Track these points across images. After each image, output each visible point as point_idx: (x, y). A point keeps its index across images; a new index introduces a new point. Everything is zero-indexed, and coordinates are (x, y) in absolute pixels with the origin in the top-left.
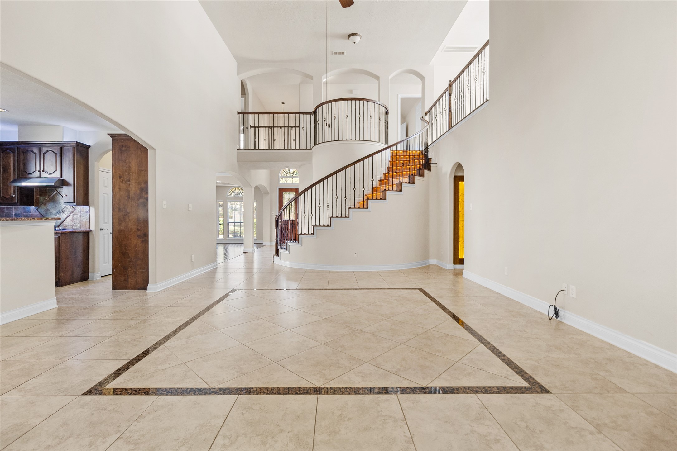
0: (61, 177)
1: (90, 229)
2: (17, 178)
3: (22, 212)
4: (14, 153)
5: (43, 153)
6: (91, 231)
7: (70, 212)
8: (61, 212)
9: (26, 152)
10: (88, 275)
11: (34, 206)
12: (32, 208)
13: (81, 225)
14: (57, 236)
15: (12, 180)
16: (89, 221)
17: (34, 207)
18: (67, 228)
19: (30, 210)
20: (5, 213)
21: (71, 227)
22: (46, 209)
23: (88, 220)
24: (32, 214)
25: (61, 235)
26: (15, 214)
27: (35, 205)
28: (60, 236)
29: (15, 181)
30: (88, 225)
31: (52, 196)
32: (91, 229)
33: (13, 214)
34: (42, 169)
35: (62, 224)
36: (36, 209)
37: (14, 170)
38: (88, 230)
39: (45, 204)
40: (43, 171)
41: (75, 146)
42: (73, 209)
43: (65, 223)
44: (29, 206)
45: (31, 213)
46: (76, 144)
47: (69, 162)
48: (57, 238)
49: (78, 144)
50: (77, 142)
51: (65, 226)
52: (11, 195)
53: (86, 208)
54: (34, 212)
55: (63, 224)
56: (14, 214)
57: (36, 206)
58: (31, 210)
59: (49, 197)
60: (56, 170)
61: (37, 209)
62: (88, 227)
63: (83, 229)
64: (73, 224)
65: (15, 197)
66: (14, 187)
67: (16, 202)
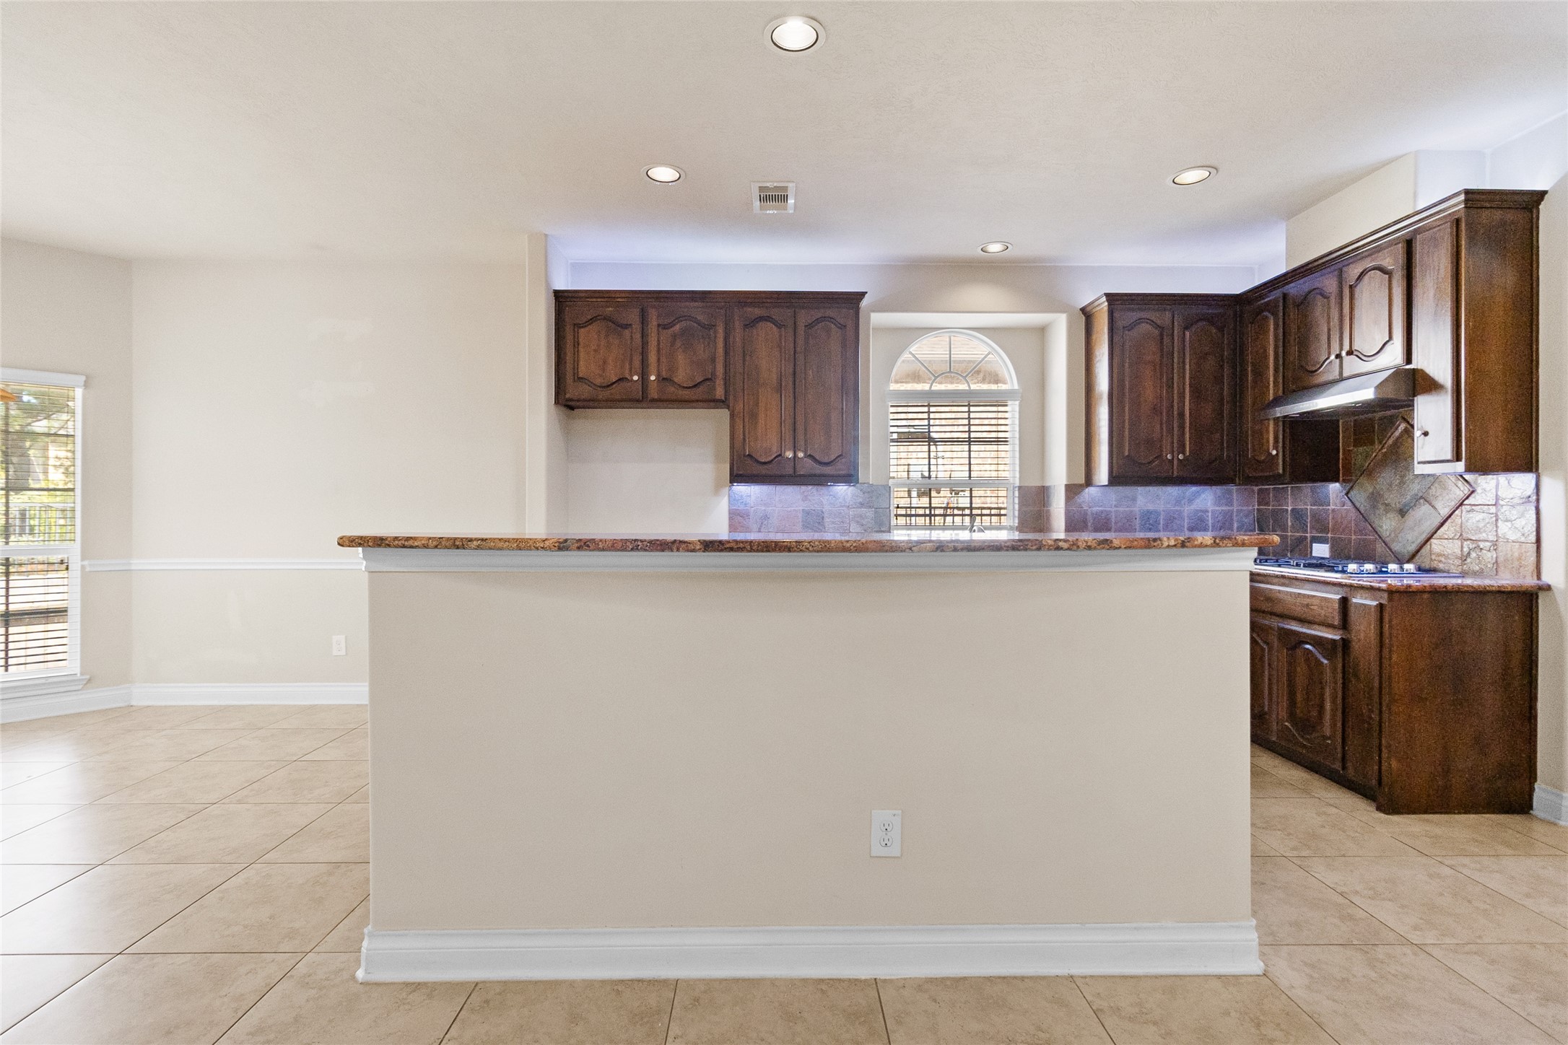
0: (1409, 361)
1: (1539, 577)
2: (1284, 393)
3: (1309, 503)
4: (1275, 314)
5: (1351, 286)
6: (1548, 588)
7: (1453, 503)
8: (1422, 501)
9: (1303, 304)
10: (1532, 790)
11: (1337, 480)
12: (1334, 487)
13: (1501, 559)
14: (1375, 603)
15: (1271, 399)
16: (1538, 541)
17: (1337, 484)
18: (1441, 566)
19: (1327, 496)
20: (1270, 508)
21: (1458, 562)
22: (1372, 493)
23: (1533, 538)
24: (1333, 510)
25: (1390, 600)
26: (1292, 510)
27: (1341, 479)
28: (1383, 602)
29: (1277, 401)
30: (1533, 559)
31: (1390, 442)
32: (1547, 578)
33: (1287, 510)
34: (1346, 347)
35: (1423, 551)
36: (1345, 492)
37: (1276, 370)
38: (1529, 581)
39: (1369, 473)
40: (1350, 353)
41: (1462, 215)
42: (1466, 490)
43: (1436, 545)
44: (1327, 484)
45: (1332, 507)
46: (1466, 201)
47: (1438, 289)
48: (1373, 610)
49: (1474, 198)
50: (1467, 192)
51: (1433, 557)
52: (1268, 449)
53: (1521, 483)
54: (1338, 501)
55: (1428, 546)
56: (1290, 508)
57: (1344, 481)
58: (1332, 496)
59: (1382, 449)
60: (1391, 338)
61: (1347, 494)
62: (1532, 567)
63: (1506, 580)
64: (1466, 550)
65: (1277, 454)
66: (1276, 420)
67: (1281, 471)
